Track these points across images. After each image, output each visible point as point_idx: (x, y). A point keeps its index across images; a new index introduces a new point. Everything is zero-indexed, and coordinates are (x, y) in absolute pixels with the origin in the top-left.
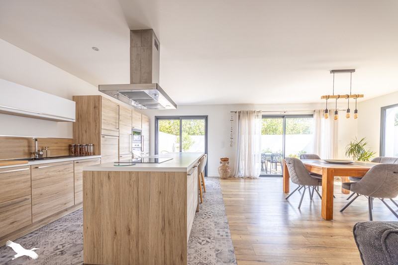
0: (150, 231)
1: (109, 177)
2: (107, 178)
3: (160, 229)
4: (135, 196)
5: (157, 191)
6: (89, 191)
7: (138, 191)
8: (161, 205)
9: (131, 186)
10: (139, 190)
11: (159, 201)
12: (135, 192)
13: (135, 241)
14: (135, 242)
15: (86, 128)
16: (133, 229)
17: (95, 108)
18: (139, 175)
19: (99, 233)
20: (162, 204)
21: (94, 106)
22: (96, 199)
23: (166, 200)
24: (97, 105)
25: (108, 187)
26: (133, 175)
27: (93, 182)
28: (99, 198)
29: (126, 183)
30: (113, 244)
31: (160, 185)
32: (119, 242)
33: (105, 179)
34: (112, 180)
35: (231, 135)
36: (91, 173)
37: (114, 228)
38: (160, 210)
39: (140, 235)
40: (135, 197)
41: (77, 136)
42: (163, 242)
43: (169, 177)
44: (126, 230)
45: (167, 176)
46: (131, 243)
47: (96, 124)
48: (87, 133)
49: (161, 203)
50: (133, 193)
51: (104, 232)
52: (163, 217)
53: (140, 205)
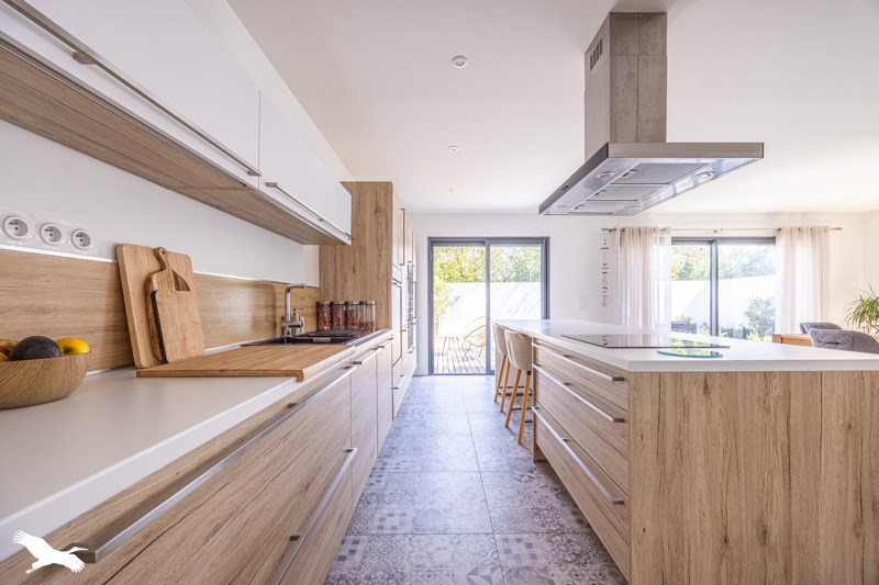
0: (822, 532)
1: (706, 387)
2: (701, 391)
3: (849, 525)
4: (782, 438)
5: (841, 422)
6: (648, 427)
7: (788, 424)
8: (851, 461)
9: (768, 410)
10: (792, 421)
11: (846, 451)
12: (781, 427)
13: (780, 558)
14: (781, 563)
15: (355, 262)
16: (776, 527)
17: (376, 212)
18: (792, 382)
19: (677, 545)
20: (855, 456)
21: (373, 209)
22: (670, 448)
23: (865, 448)
24: (382, 205)
25: (704, 416)
26: (775, 382)
27: (661, 402)
28: (679, 446)
29: (755, 403)
30: (719, 572)
31: (848, 407)
32: (737, 564)
33: (695, 394)
34: (715, 395)
35: (605, 281)
36: (656, 378)
37: (720, 528)
38: (851, 474)
39: (794, 542)
40: (780, 437)
41: (330, 280)
42: (858, 559)
43: (873, 384)
44: (755, 531)
45: (867, 382)
46: (770, 565)
47: (380, 251)
48: (358, 273)
49: (851, 454)
50: (774, 429)
51: (692, 541)
52: (859, 492)
53: (794, 462)
